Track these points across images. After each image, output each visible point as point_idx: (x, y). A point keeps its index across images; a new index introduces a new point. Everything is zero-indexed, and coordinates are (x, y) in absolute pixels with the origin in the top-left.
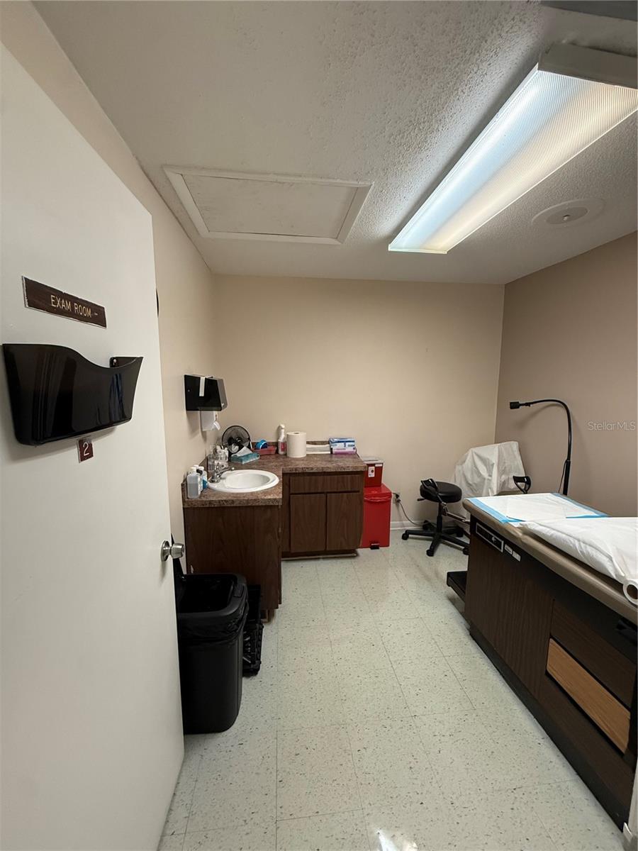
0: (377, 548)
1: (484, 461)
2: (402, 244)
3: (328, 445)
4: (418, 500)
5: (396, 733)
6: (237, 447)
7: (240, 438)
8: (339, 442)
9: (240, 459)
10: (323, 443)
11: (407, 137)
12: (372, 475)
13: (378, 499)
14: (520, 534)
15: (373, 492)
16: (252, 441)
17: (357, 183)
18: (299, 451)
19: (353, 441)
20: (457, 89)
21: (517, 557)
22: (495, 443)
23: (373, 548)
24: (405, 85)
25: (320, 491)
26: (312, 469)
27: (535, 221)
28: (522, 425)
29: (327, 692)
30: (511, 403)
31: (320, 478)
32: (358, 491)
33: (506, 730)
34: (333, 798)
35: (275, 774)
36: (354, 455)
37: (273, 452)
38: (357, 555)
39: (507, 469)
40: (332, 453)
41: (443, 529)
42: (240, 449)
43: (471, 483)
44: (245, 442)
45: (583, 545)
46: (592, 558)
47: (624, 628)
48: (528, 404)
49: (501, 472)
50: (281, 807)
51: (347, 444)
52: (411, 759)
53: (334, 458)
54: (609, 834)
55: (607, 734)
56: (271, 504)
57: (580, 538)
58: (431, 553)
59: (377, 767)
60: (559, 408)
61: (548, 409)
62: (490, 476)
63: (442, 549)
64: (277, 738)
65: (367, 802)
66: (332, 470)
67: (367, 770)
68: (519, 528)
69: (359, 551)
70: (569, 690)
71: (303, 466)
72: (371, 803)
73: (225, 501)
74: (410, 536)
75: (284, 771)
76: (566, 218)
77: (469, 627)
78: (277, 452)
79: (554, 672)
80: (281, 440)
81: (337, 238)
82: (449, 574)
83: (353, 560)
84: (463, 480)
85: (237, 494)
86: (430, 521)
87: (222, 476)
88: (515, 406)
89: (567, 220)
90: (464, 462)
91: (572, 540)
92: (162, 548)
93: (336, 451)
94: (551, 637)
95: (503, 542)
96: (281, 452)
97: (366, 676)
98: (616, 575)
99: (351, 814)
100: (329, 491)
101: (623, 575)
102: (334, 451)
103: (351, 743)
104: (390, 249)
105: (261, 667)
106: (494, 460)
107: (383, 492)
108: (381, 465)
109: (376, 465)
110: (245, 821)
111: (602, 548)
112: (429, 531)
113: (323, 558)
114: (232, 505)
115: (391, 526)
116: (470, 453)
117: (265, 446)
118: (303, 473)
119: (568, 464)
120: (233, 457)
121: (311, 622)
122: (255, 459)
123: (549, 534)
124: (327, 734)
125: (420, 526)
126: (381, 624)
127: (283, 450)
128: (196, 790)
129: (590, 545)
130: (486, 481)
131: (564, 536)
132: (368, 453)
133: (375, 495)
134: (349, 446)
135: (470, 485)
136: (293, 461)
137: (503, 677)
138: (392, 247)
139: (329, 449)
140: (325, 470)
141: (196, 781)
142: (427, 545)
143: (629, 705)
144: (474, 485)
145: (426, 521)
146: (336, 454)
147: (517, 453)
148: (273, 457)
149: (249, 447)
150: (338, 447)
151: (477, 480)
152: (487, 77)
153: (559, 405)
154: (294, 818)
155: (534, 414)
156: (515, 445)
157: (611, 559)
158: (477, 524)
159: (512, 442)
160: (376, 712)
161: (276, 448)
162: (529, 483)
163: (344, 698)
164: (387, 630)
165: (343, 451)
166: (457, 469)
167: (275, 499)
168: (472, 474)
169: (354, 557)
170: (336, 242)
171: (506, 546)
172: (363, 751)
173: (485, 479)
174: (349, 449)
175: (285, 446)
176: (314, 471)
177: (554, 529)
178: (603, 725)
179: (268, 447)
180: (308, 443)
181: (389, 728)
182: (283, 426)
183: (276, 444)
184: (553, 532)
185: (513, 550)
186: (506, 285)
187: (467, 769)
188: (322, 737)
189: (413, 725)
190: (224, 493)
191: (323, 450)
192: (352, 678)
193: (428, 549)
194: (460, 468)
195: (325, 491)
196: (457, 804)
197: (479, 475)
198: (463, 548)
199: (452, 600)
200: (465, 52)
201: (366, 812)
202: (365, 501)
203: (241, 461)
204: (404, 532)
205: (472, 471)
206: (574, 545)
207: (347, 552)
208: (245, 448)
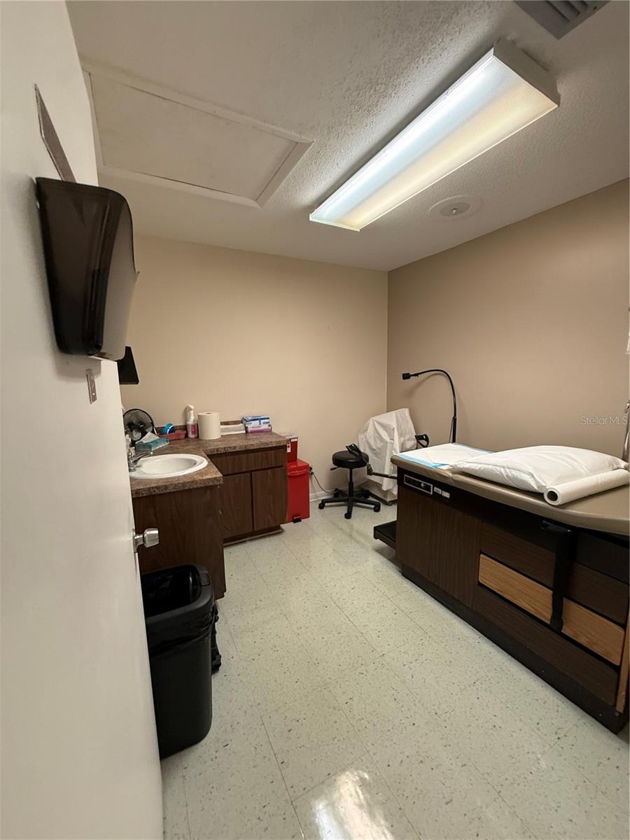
0: (299, 520)
1: (384, 427)
2: (323, 215)
3: (241, 425)
4: (331, 469)
5: (373, 675)
6: (140, 434)
7: (142, 423)
8: (254, 420)
9: (148, 446)
10: (236, 423)
11: (362, 96)
12: (289, 450)
13: (297, 473)
14: (451, 475)
15: (292, 467)
16: (156, 426)
17: (299, 136)
18: (214, 432)
19: (268, 418)
20: (420, 57)
21: (447, 495)
22: (388, 411)
23: (295, 521)
24: (379, 36)
25: (244, 470)
26: (235, 447)
27: (433, 209)
28: (410, 394)
29: (298, 662)
30: (403, 375)
31: (244, 456)
32: (282, 466)
33: (453, 641)
34: (339, 754)
35: (274, 759)
36: (269, 432)
37: (183, 436)
38: (283, 531)
39: (403, 432)
40: (247, 432)
41: (355, 493)
42: (143, 436)
43: (374, 448)
44: (148, 428)
45: (508, 470)
46: (516, 479)
47: (548, 525)
48: (416, 375)
49: (401, 435)
50: (292, 787)
51: (262, 421)
52: (393, 692)
53: (250, 436)
54: (540, 688)
55: (533, 614)
56: (211, 484)
57: (505, 465)
58: (348, 516)
59: (368, 711)
60: (442, 377)
61: (430, 379)
62: (393, 439)
63: (356, 511)
64: (263, 724)
65: (369, 744)
66: (256, 448)
67: (360, 717)
68: (448, 470)
69: (283, 526)
70: (499, 591)
71: (224, 446)
72: (374, 743)
73: (156, 487)
74: (326, 504)
75: (283, 752)
76: (454, 211)
77: (400, 569)
78: (187, 436)
79: (487, 581)
80: (191, 422)
81: (256, 200)
82: (376, 528)
83: (280, 536)
84: (367, 445)
85: (167, 479)
86: (340, 489)
87: (139, 463)
88: (406, 376)
89: (455, 214)
90: (366, 430)
91: (498, 468)
92: (134, 537)
93: (252, 429)
94: (482, 553)
95: (432, 486)
96: (191, 436)
97: (330, 636)
98: (538, 487)
99: (360, 760)
100: (253, 469)
101: (544, 485)
102: (249, 430)
103: (337, 699)
104: (311, 219)
105: (222, 661)
106: (394, 425)
107: (299, 465)
108: (296, 440)
109: (292, 441)
110: (259, 818)
111: (524, 468)
112: (341, 497)
113: (250, 540)
114: (165, 491)
115: (310, 498)
116: (371, 421)
117: (173, 430)
118: (226, 453)
119: (455, 420)
120: (139, 445)
121: (259, 602)
122: (164, 444)
123: (477, 468)
124: (312, 700)
125: (331, 494)
126: (327, 587)
127: (194, 433)
128: (189, 815)
129: (514, 469)
130: (389, 445)
131: (491, 467)
132: (283, 429)
133: (294, 469)
134: (264, 423)
135: (375, 450)
136: (210, 443)
137: (438, 601)
138: (313, 217)
139: (243, 428)
140: (248, 448)
141: (187, 805)
142: (344, 510)
143: (551, 586)
144: (377, 450)
145: (336, 490)
146: (252, 432)
147: (409, 418)
148: (184, 441)
149: (153, 432)
150: (253, 426)
151: (380, 445)
152: (446, 53)
153: (439, 374)
154: (309, 791)
155: (419, 384)
156: (406, 411)
157: (533, 476)
158: (405, 475)
159: (404, 409)
160: (350, 664)
161: (185, 432)
162: (427, 440)
163: (316, 662)
164: (334, 590)
165: (258, 429)
166: (360, 437)
167: (215, 478)
168: (375, 440)
169: (280, 533)
170: (254, 204)
171: (435, 488)
172: (350, 702)
173: (387, 443)
174: (265, 427)
175: (196, 428)
176: (238, 449)
177: (481, 463)
178: (530, 607)
179: (176, 432)
180: (222, 423)
181: (365, 673)
182: (192, 407)
183: (185, 428)
184: (480, 466)
185: (442, 490)
186: (389, 272)
187: (437, 682)
188: (308, 705)
189: (384, 663)
190: (150, 481)
191: (239, 430)
192: (318, 641)
193: (346, 512)
194: (363, 436)
195: (250, 469)
196: (439, 713)
197: (382, 439)
198: (373, 506)
199: (380, 551)
200: (439, 18)
201: (371, 753)
202: (289, 476)
203: (150, 447)
204: (321, 502)
205: (374, 437)
206: (501, 473)
207: (273, 530)
208: (149, 434)
